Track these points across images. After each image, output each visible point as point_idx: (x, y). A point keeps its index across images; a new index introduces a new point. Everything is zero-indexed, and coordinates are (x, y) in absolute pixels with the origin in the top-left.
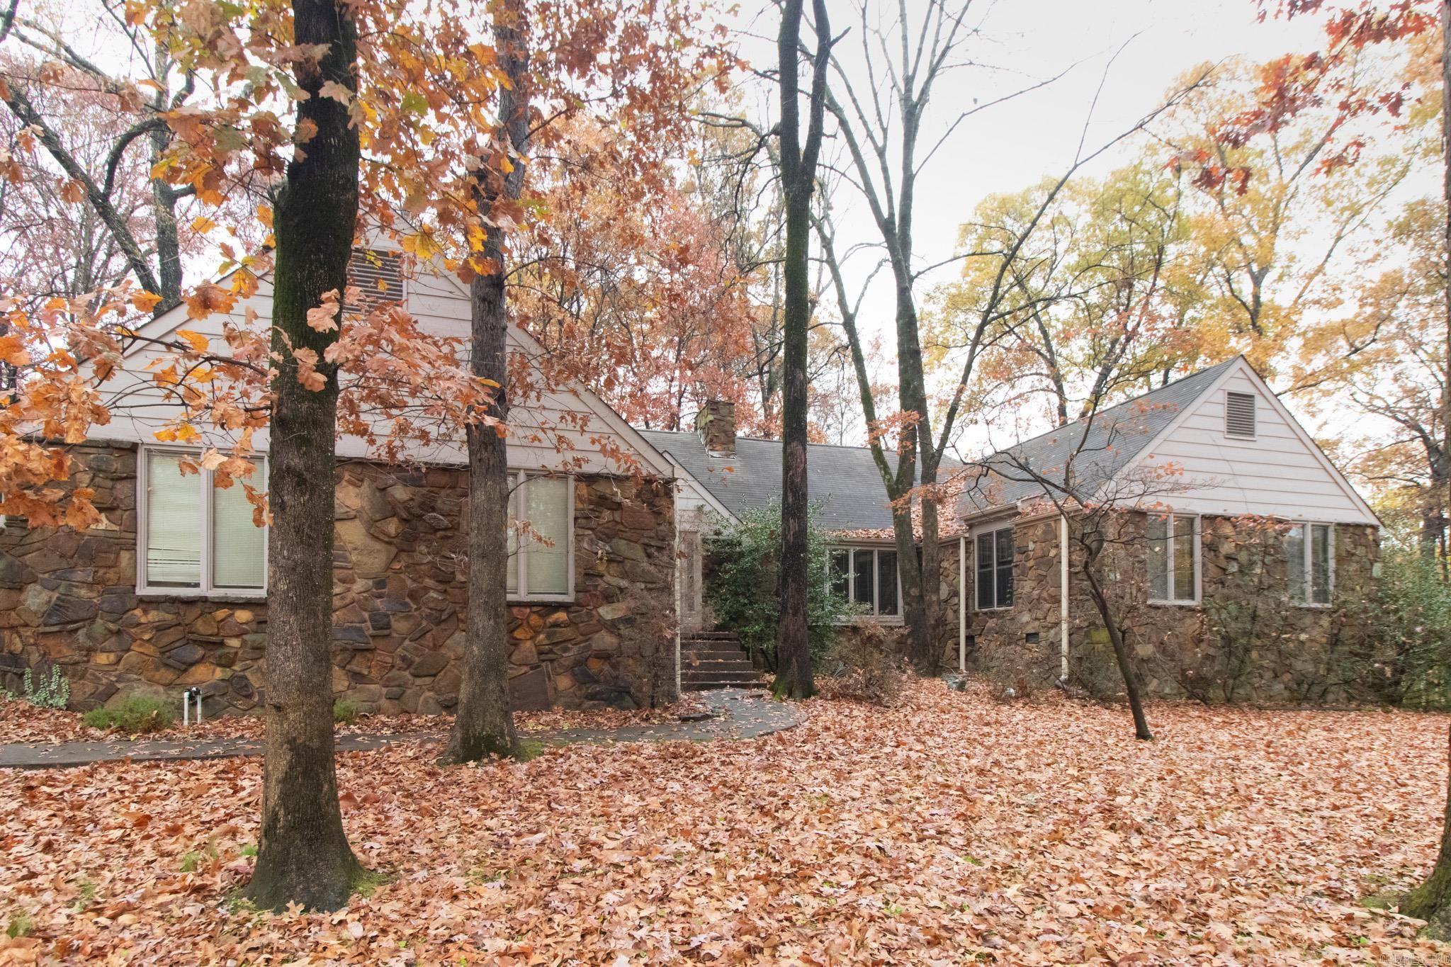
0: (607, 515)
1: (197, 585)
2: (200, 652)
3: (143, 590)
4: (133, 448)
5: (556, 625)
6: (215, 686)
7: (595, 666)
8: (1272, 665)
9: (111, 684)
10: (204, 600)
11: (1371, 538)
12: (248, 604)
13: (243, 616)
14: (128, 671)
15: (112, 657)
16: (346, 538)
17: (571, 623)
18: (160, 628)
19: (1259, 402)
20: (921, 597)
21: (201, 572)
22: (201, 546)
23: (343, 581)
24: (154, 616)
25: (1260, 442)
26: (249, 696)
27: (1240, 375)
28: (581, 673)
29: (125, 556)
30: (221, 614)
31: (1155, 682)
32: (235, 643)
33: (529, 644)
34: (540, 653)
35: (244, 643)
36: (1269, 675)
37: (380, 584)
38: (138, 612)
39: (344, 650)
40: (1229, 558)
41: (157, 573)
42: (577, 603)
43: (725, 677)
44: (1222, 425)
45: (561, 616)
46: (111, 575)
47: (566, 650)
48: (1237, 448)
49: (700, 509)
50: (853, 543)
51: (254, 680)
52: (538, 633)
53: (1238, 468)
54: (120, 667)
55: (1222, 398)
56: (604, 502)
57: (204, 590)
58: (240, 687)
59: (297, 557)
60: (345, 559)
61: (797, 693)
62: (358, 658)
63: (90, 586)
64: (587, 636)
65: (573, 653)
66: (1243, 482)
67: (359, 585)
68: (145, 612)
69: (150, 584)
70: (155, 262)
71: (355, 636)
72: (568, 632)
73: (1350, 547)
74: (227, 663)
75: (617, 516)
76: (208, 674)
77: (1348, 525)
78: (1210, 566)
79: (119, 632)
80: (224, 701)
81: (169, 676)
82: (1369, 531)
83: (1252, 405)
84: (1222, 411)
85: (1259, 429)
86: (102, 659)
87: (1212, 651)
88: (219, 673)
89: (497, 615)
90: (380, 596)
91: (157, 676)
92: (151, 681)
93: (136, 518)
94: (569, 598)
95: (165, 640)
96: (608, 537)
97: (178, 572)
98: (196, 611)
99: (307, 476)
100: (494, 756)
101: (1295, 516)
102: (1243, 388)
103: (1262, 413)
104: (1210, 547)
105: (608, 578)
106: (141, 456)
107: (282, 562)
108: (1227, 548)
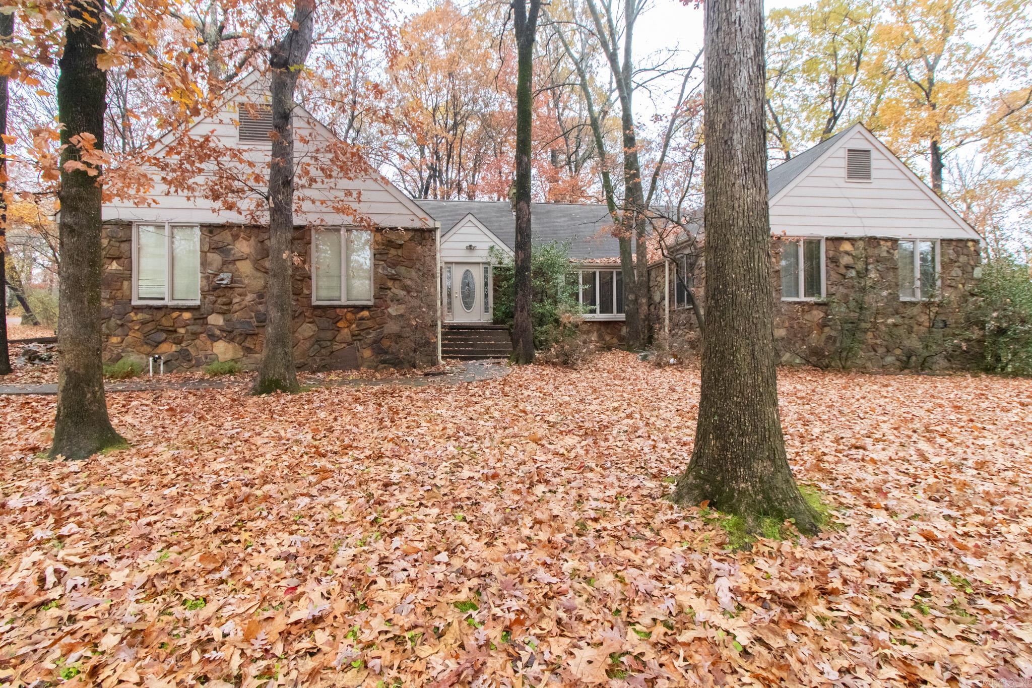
0: (393, 252)
1: (163, 299)
2: (164, 336)
3: (135, 302)
4: (129, 224)
5: (362, 319)
6: (172, 355)
7: (386, 343)
8: (884, 343)
9: (119, 354)
10: (166, 307)
11: (972, 249)
12: (188, 309)
13: (187, 315)
14: (128, 346)
15: (119, 339)
16: (242, 270)
17: (371, 318)
18: (144, 323)
19: (874, 154)
20: (636, 300)
21: (165, 291)
22: (165, 278)
23: (240, 295)
24: (140, 316)
25: (875, 183)
26: (190, 361)
27: (859, 136)
28: (377, 347)
29: (126, 283)
30: (175, 314)
31: (788, 355)
32: (182, 331)
33: (346, 330)
34: (353, 336)
35: (187, 331)
36: (881, 350)
37: (261, 296)
38: (132, 314)
39: (240, 334)
40: (848, 267)
41: (143, 292)
42: (375, 306)
43: (492, 352)
44: (843, 173)
45: (366, 313)
46: (119, 294)
47: (369, 334)
48: (857, 189)
49: (492, 248)
50: (597, 267)
51: (192, 351)
52: (351, 324)
53: (856, 203)
54: (124, 344)
55: (843, 153)
56: (390, 244)
57: (167, 302)
58: (184, 356)
59: (70, 271)
60: (242, 283)
61: (521, 361)
62: (249, 339)
63: (108, 300)
64: (381, 325)
65: (373, 335)
66: (860, 213)
67: (249, 297)
68: (136, 314)
69: (141, 299)
70: (119, 122)
71: (247, 326)
72: (369, 323)
73: (953, 256)
74: (178, 342)
75: (400, 252)
76: (168, 349)
77: (951, 240)
78: (832, 273)
79: (122, 325)
80: (176, 363)
81: (148, 349)
82: (970, 244)
83: (869, 158)
84: (844, 163)
85: (874, 173)
86: (114, 340)
87: (833, 333)
88: (174, 348)
89: (282, 310)
90: (261, 303)
91: (142, 349)
92: (139, 352)
93: (131, 262)
94: (371, 303)
95: (146, 330)
96: (394, 265)
97: (154, 292)
98: (162, 313)
99: (76, 228)
100: (279, 391)
101: (906, 236)
102: (862, 145)
103: (877, 162)
104: (833, 260)
105: (394, 290)
106: (134, 230)
107: (63, 274)
108: (846, 260)
